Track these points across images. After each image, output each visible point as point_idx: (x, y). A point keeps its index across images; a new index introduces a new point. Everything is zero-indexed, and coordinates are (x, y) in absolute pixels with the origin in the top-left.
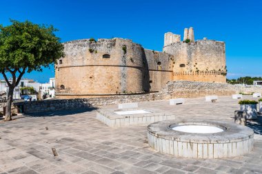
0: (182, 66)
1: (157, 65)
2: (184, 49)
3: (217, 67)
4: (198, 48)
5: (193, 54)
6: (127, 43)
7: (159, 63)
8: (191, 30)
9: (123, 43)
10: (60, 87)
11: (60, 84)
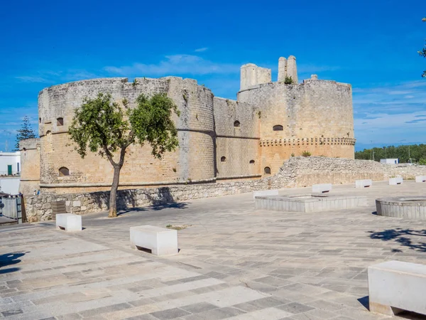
0: (278, 128)
1: (233, 127)
2: (281, 95)
3: (340, 131)
4: (306, 96)
5: (297, 107)
6: (188, 87)
7: (237, 123)
8: (291, 61)
9: (182, 87)
10: (57, 172)
11: (58, 166)
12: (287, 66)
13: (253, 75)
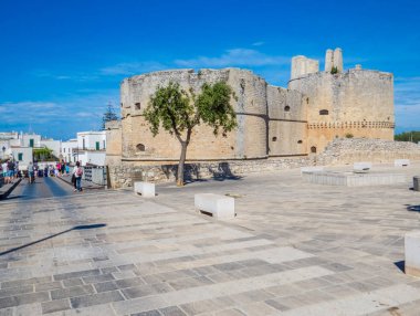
0: (324, 112)
1: (284, 112)
2: (327, 83)
4: (351, 84)
5: (342, 93)
6: (245, 76)
7: (287, 108)
8: (338, 53)
9: (240, 76)
10: (135, 148)
11: (136, 143)
12: (334, 57)
13: (302, 66)
